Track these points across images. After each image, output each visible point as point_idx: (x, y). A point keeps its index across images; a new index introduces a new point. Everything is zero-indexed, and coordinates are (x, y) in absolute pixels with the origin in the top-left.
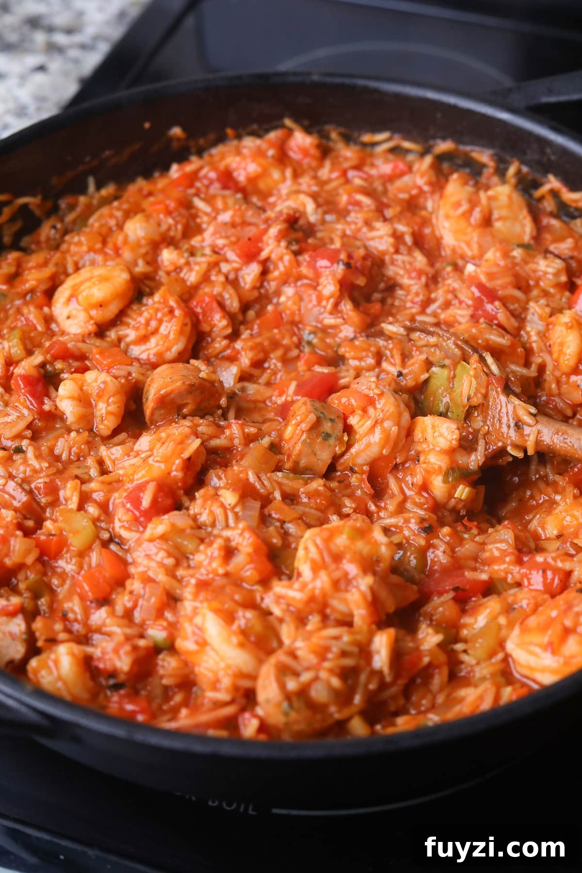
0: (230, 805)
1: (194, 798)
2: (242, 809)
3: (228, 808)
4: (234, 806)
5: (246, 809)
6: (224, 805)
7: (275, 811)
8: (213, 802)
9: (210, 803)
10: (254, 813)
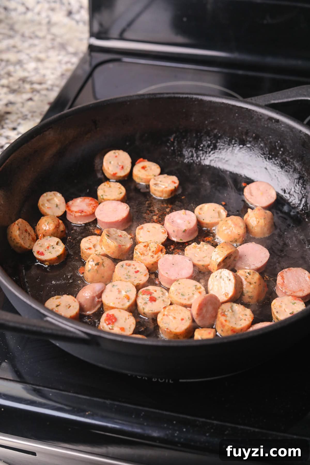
0: (162, 380)
1: (146, 378)
2: (167, 381)
3: (161, 381)
4: (163, 380)
5: (169, 381)
6: (159, 380)
7: (181, 381)
8: (155, 379)
9: (153, 380)
10: (172, 382)
